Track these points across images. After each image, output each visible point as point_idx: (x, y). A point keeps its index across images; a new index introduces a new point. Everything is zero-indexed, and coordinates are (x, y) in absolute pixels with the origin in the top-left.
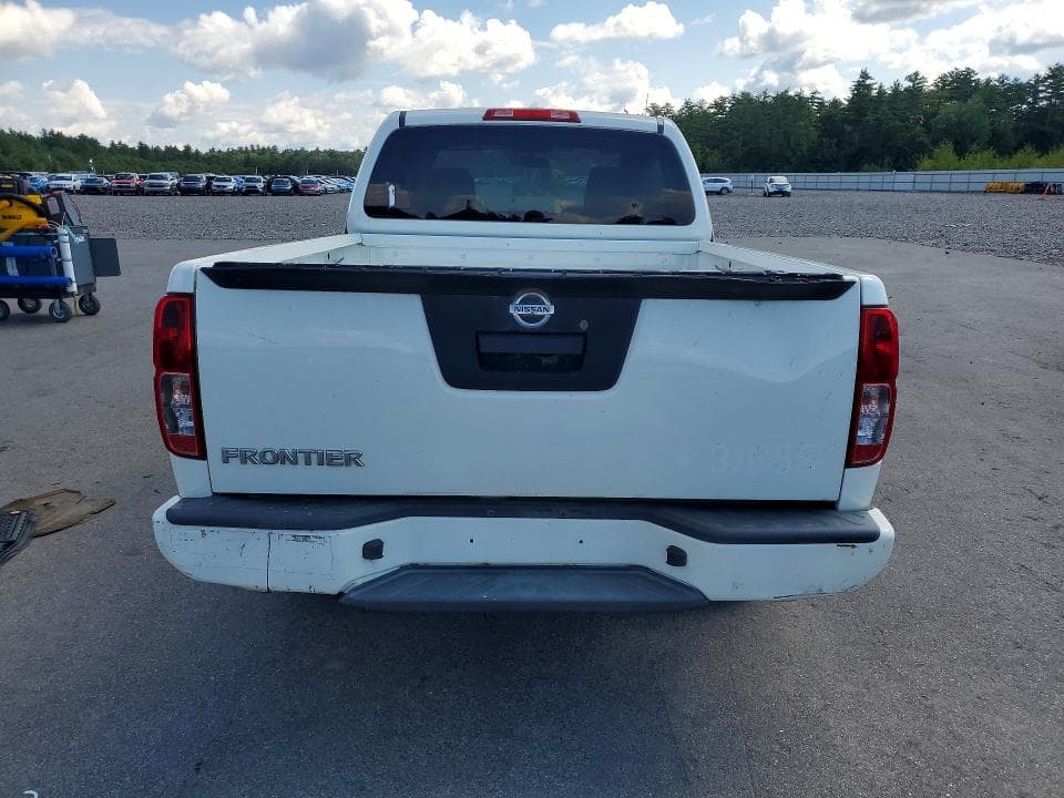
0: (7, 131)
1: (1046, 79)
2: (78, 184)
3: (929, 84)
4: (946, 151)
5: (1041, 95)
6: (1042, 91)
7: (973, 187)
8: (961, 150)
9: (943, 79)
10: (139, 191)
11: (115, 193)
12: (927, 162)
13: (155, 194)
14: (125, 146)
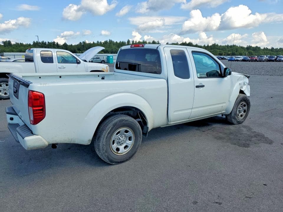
0: (239, 46)
2: (241, 59)
10: (256, 61)
11: (250, 61)
13: (260, 61)
14: (268, 48)
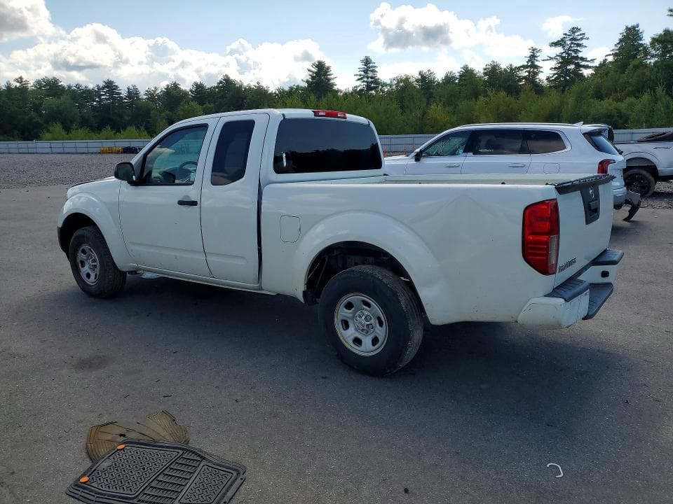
1: (103, 88)
3: (31, 84)
4: (58, 127)
5: (103, 97)
6: (103, 95)
7: (91, 150)
8: (67, 129)
9: (38, 82)
12: (48, 135)
